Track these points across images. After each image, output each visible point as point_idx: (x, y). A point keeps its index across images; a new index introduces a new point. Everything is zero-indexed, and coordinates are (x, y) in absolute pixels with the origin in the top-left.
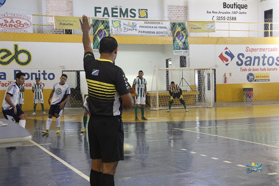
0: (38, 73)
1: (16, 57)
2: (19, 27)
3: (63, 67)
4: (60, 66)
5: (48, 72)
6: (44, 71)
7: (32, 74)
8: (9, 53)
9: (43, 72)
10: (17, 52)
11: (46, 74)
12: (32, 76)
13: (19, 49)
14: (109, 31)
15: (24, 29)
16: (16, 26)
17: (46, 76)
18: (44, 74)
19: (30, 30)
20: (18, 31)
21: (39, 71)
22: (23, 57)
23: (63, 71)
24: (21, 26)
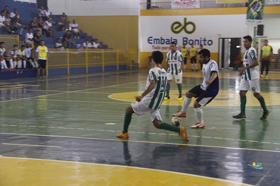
0: (199, 39)
1: (184, 28)
2: (191, 4)
3: (220, 35)
4: (218, 35)
5: (207, 39)
6: (205, 38)
7: (196, 40)
8: (180, 25)
9: (203, 39)
10: (186, 24)
11: (206, 40)
12: (195, 42)
13: (188, 21)
14: (263, 2)
15: (193, 6)
16: (188, 3)
17: (206, 42)
18: (205, 40)
19: (198, 6)
20: (189, 7)
21: (201, 38)
22: (190, 28)
23: (220, 38)
24: (192, 3)
